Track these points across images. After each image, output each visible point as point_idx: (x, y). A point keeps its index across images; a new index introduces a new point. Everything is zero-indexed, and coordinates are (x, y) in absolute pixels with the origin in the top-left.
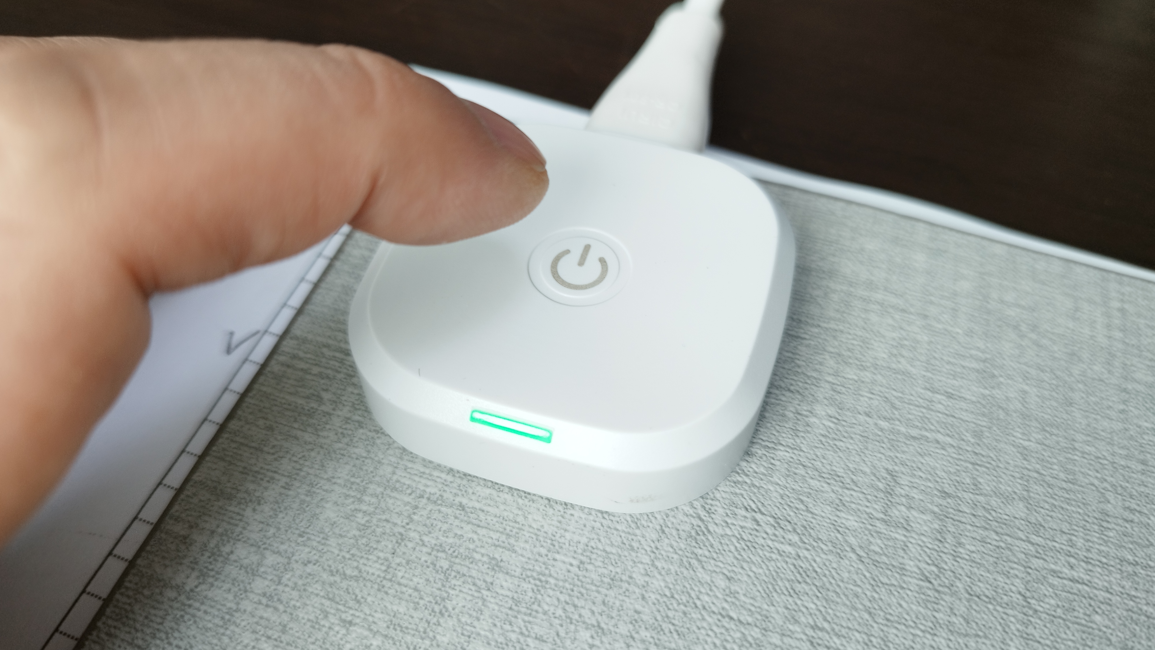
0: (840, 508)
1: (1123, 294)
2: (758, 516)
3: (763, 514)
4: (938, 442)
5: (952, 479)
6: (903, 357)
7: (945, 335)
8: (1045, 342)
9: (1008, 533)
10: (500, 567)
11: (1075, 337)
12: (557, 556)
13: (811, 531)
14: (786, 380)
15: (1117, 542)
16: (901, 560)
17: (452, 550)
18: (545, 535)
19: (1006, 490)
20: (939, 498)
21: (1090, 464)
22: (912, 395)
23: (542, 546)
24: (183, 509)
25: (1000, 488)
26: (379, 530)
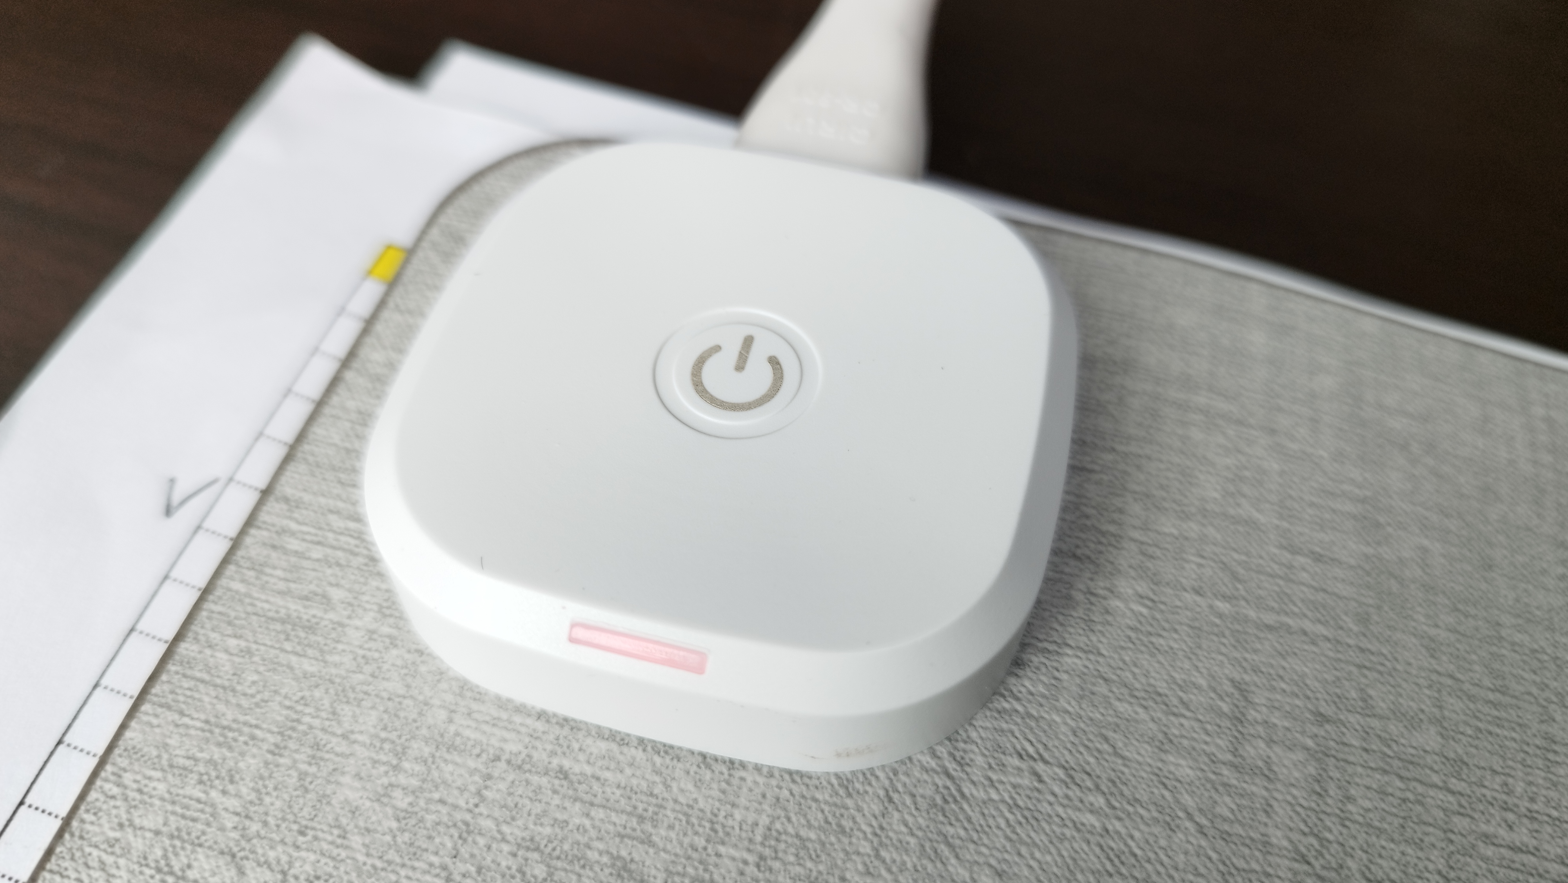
0: (1166, 747)
1: (1546, 395)
2: (1040, 767)
3: (1046, 762)
4: (1305, 633)
5: (1330, 692)
6: (1244, 496)
7: (1303, 460)
8: (1447, 469)
9: (1417, 776)
10: (630, 872)
11: (1488, 462)
12: (722, 849)
13: (1124, 788)
16: (1262, 829)
17: (550, 846)
18: (701, 815)
19: (1409, 707)
20: (1313, 724)
22: (1261, 557)
23: (696, 833)
24: (107, 796)
25: (1400, 704)
26: (430, 818)
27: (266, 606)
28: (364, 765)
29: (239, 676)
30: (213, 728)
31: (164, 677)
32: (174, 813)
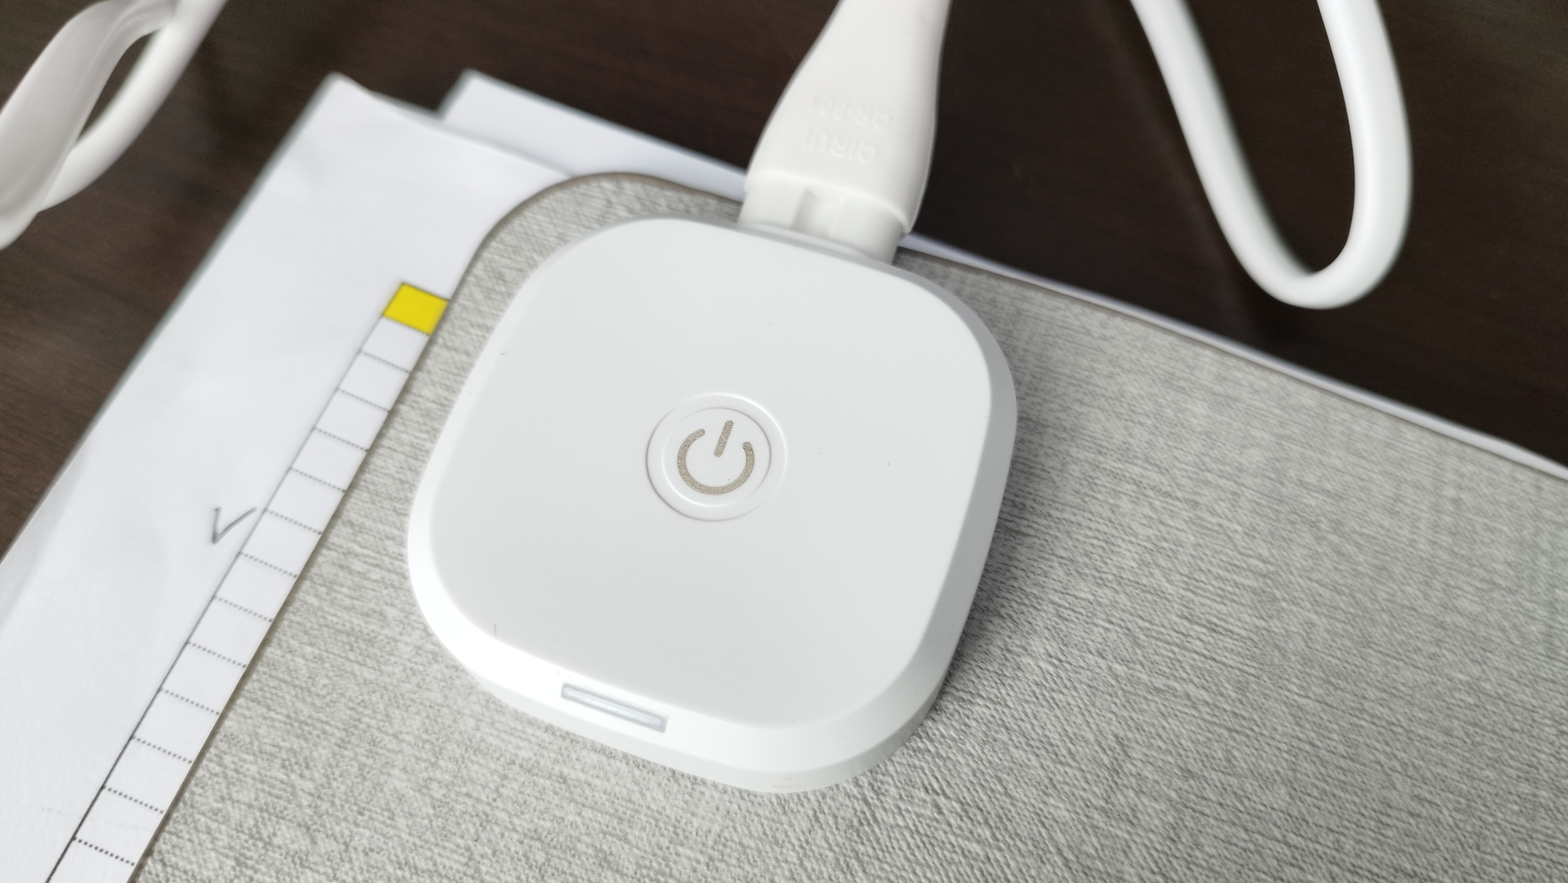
0: (1051, 791)
1: (1462, 476)
2: (942, 800)
3: (947, 797)
4: (1188, 697)
5: (1200, 751)
6: (1158, 566)
7: (1219, 533)
8: (1349, 548)
9: (1262, 830)
10: (609, 862)
11: (1389, 541)
12: (681, 850)
13: (1008, 823)
14: (996, 599)
15: (1395, 844)
16: (1119, 866)
17: (549, 837)
18: (667, 820)
19: (1268, 768)
20: (1179, 779)
21: (1380, 733)
22: (1163, 626)
23: (662, 835)
24: (211, 773)
25: (1260, 766)
26: (459, 808)
27: (335, 620)
28: (409, 760)
29: (314, 679)
30: (293, 722)
31: (255, 676)
32: (263, 791)
